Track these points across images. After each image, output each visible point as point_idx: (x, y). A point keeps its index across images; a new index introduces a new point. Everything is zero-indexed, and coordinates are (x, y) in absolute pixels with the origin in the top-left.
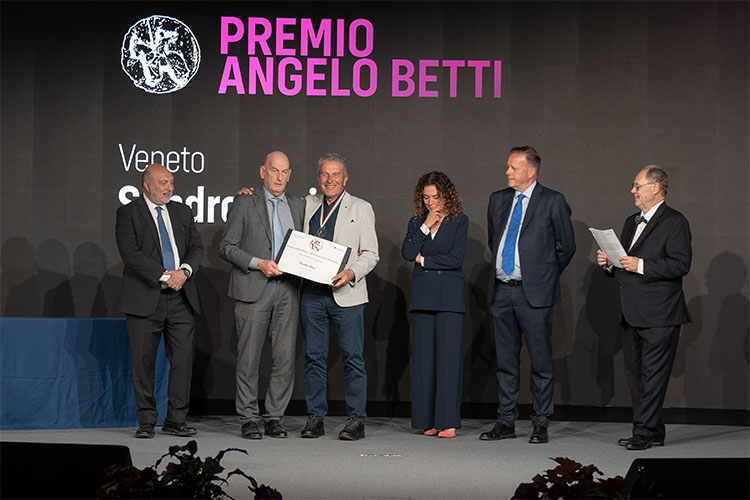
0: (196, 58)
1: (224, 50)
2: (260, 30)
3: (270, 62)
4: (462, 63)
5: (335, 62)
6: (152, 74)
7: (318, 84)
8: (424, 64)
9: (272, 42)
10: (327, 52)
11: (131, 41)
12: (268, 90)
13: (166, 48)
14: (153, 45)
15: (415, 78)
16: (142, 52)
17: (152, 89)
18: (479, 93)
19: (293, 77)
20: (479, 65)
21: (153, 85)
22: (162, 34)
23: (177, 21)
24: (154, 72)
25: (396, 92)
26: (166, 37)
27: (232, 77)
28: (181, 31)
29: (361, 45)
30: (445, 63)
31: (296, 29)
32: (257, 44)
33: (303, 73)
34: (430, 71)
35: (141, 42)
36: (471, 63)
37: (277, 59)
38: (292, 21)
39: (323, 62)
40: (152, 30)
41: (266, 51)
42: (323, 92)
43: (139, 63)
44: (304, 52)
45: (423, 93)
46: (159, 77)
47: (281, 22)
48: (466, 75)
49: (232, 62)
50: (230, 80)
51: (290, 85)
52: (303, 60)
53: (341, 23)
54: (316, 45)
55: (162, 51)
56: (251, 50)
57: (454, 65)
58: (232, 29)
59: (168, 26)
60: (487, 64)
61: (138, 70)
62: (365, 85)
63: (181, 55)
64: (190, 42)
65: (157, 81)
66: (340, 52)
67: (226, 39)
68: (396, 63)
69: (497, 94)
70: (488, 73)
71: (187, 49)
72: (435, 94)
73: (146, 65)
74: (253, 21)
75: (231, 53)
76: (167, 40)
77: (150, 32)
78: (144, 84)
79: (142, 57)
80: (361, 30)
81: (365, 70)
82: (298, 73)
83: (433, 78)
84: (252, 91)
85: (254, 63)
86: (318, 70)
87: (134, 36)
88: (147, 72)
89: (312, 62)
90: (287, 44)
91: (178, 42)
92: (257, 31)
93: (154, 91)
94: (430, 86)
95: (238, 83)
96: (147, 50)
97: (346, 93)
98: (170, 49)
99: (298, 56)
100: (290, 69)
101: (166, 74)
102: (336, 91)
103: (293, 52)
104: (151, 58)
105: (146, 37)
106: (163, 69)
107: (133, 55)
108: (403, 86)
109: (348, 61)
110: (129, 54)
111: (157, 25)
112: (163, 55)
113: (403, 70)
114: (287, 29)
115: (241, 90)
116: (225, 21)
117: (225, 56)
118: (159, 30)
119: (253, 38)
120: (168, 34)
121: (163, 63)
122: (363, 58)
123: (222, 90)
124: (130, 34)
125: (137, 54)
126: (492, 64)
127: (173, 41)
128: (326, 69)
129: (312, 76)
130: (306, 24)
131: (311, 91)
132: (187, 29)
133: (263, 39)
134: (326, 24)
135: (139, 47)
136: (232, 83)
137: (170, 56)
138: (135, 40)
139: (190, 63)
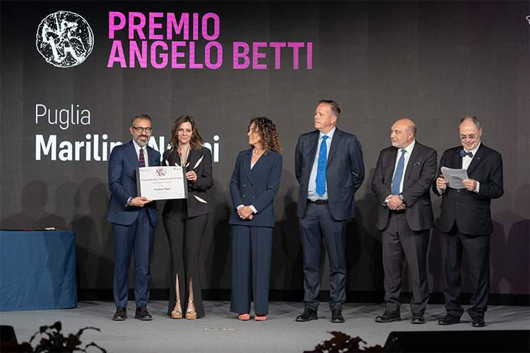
0: (91, 41)
1: (111, 35)
2: (137, 21)
3: (144, 44)
4: (284, 44)
5: (192, 45)
6: (59, 53)
7: (179, 60)
8: (256, 45)
9: (146, 30)
10: (186, 37)
11: (43, 30)
12: (143, 65)
13: (69, 34)
14: (59, 33)
15: (250, 55)
16: (51, 38)
17: (59, 64)
18: (296, 66)
19: (161, 55)
20: (296, 46)
21: (59, 61)
22: (66, 24)
23: (76, 15)
24: (60, 52)
25: (236, 66)
26: (69, 26)
27: (117, 55)
28: (80, 22)
29: (211, 32)
30: (272, 44)
31: (163, 21)
32: (135, 31)
33: (169, 52)
34: (260, 50)
35: (50, 30)
36: (290, 44)
37: (150, 42)
38: (160, 15)
39: (183, 44)
40: (59, 22)
41: (142, 35)
42: (183, 66)
43: (49, 45)
44: (169, 36)
45: (256, 66)
46: (64, 56)
47: (152, 15)
48: (287, 53)
49: (117, 44)
50: (116, 57)
51: (159, 61)
52: (169, 43)
53: (196, 16)
54: (178, 32)
55: (66, 37)
56: (131, 36)
57: (278, 46)
58: (117, 21)
59: (70, 19)
60: (302, 44)
61: (48, 51)
62: (213, 60)
63: (80, 40)
64: (87, 30)
65: (63, 58)
66: (196, 37)
67: (112, 28)
68: (236, 45)
69: (310, 66)
70: (303, 51)
71: (84, 35)
72: (264, 66)
73: (54, 47)
74: (132, 15)
75: (116, 38)
76: (69, 29)
77: (57, 23)
78: (53, 61)
79: (51, 41)
80: (211, 21)
81: (214, 50)
82: (165, 52)
83: (263, 56)
84: (132, 65)
85: (133, 46)
86: (179, 49)
87: (46, 26)
88: (55, 52)
89: (175, 44)
90: (157, 31)
91: (77, 30)
92: (135, 22)
93: (60, 66)
94: (260, 61)
95: (122, 59)
96: (55, 36)
97: (200, 66)
98: (72, 35)
99: (165, 40)
100: (159, 49)
101: (69, 53)
102: (193, 65)
103: (161, 37)
104: (58, 42)
105: (54, 27)
106: (66, 50)
107: (45, 40)
108: (241, 61)
109: (201, 43)
110: (42, 39)
111: (62, 18)
112: (67, 40)
113: (241, 50)
114: (157, 20)
115: (124, 65)
116: (112, 15)
117: (112, 40)
118: (64, 21)
119: (132, 27)
120: (70, 24)
121: (67, 45)
122: (213, 41)
123: (110, 65)
124: (43, 25)
125: (48, 39)
126: (306, 45)
127: (74, 29)
128: (185, 49)
129: (175, 55)
130: (171, 17)
131: (175, 65)
132: (84, 21)
133: (139, 28)
134: (185, 16)
135: (49, 34)
136: (117, 59)
137: (72, 41)
138: (46, 29)
139: (87, 45)
